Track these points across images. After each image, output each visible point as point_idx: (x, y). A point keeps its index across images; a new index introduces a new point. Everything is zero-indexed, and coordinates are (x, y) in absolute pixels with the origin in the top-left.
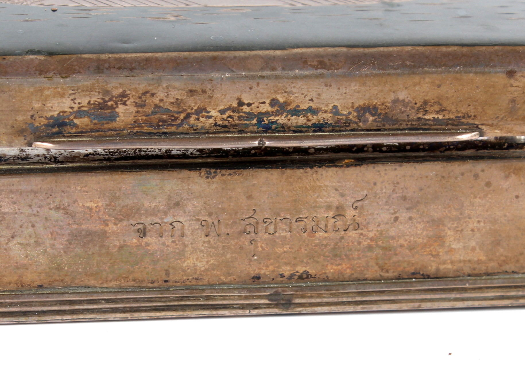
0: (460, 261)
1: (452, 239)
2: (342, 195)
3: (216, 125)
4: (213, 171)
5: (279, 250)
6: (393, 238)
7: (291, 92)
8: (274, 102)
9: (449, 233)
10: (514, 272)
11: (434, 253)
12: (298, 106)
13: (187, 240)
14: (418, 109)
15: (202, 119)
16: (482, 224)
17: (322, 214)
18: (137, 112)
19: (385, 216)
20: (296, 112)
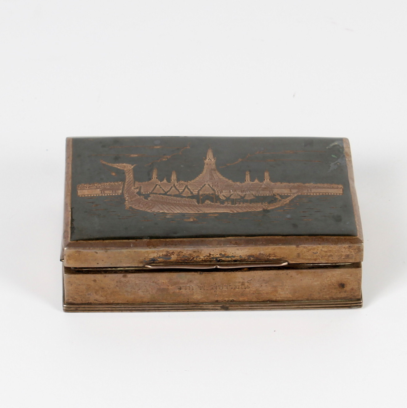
0: (283, 297)
1: (280, 291)
2: (244, 279)
3: (202, 260)
4: (202, 272)
5: (224, 294)
6: (261, 291)
7: (226, 252)
8: (221, 254)
9: (279, 289)
10: (301, 300)
11: (275, 295)
12: (228, 255)
13: (194, 291)
14: (268, 256)
15: (198, 259)
16: (290, 287)
17: (237, 284)
18: (178, 257)
19: (258, 285)
20: (228, 257)
